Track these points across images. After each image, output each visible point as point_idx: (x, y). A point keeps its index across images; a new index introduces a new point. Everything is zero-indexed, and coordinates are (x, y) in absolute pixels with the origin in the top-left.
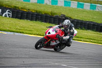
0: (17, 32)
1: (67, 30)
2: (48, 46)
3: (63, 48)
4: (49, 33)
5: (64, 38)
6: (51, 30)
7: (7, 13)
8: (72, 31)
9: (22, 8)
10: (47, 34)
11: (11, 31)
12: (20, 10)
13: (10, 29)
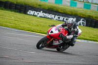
0: (91, 40)
1: (71, 29)
2: (50, 46)
3: (66, 48)
4: (52, 32)
5: (68, 37)
6: (53, 29)
7: (81, 21)
8: (76, 30)
9: (96, 17)
10: (50, 33)
11: (85, 39)
12: (93, 19)
13: (84, 37)
